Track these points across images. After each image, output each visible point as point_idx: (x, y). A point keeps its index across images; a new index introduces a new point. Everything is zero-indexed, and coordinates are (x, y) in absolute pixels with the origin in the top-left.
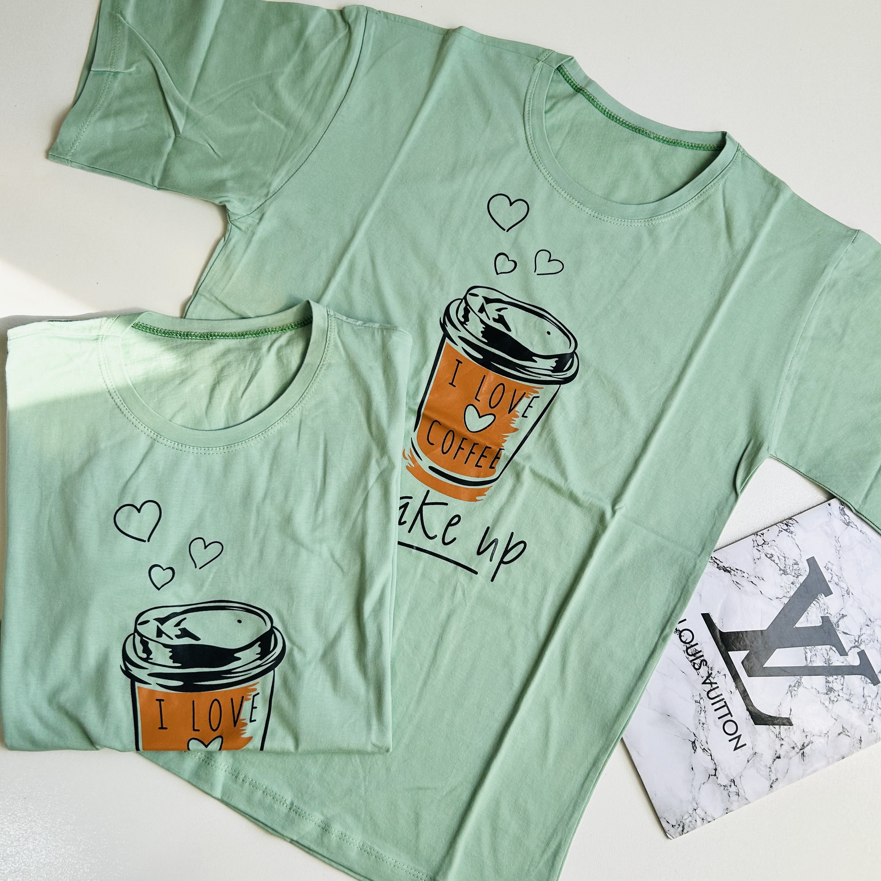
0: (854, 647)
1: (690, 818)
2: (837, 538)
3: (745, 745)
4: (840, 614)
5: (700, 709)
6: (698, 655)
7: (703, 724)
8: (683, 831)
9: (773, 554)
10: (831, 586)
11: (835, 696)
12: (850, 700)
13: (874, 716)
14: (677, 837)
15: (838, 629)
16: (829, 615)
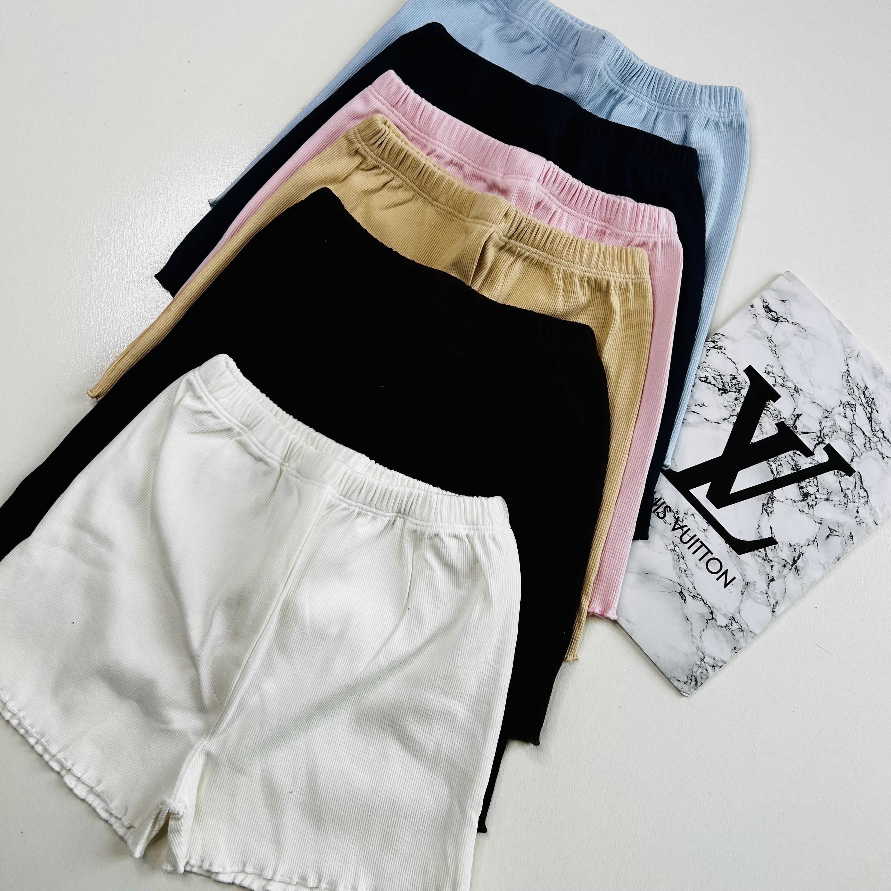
0: (818, 444)
1: (700, 670)
2: (770, 339)
3: (734, 578)
4: (794, 415)
5: (678, 557)
6: (659, 503)
7: (685, 571)
8: (696, 684)
9: (707, 376)
10: (777, 389)
11: (813, 500)
12: (830, 499)
13: (858, 508)
14: (692, 693)
15: (797, 431)
16: (783, 420)
